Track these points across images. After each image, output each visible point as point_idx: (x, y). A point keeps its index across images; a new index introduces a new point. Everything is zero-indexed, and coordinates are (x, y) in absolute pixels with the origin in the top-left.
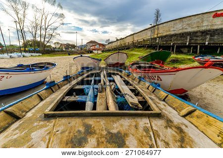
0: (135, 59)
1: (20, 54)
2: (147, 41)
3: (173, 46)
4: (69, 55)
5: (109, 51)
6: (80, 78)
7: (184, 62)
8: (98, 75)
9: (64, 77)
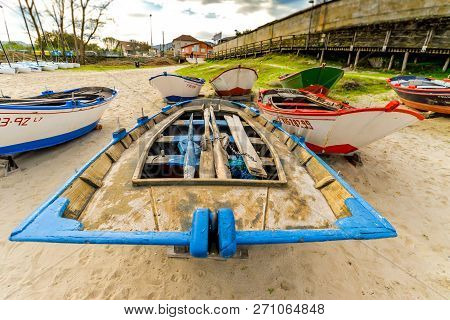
0: (272, 79)
1: (35, 63)
2: (301, 38)
3: (353, 54)
4: (138, 66)
5: (220, 58)
6: (166, 122)
7: (369, 88)
8: (199, 115)
9: (139, 121)
